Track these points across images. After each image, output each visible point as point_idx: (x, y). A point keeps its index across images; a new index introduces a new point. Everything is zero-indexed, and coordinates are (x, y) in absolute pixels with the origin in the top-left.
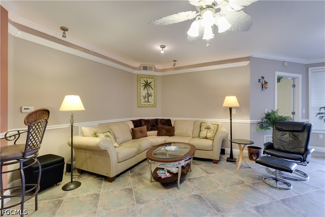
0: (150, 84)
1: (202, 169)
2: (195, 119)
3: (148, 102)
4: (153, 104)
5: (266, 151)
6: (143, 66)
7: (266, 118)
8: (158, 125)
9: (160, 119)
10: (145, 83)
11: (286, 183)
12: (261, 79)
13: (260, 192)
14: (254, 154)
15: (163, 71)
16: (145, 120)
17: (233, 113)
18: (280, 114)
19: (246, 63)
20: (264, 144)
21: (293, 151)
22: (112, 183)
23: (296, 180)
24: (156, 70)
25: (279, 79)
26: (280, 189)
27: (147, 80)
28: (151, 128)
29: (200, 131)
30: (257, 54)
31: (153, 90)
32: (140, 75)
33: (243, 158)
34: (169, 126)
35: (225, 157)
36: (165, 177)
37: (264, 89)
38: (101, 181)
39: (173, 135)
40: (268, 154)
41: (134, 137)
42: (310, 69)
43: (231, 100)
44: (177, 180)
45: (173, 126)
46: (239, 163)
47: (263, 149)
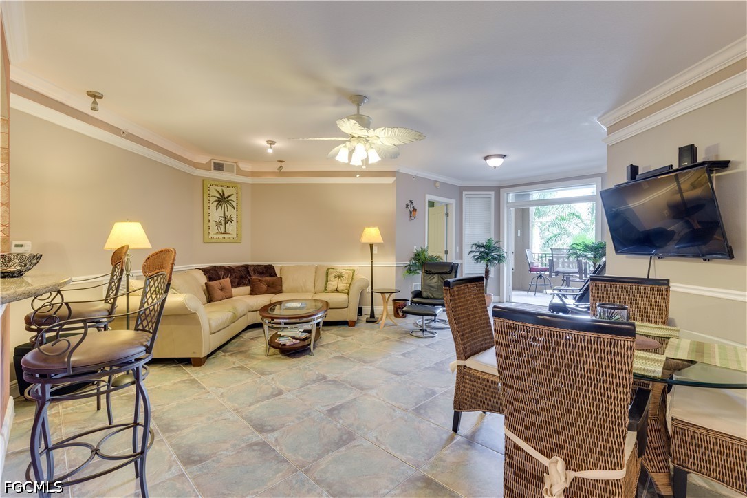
0: (229, 199)
2: (316, 264)
3: (225, 232)
4: (235, 236)
5: (414, 299)
6: (214, 163)
7: (415, 259)
8: (250, 276)
9: (253, 265)
10: (219, 197)
11: (432, 333)
12: (409, 204)
13: (406, 343)
14: (400, 308)
15: (253, 174)
16: (224, 268)
17: (375, 252)
18: (430, 253)
19: (391, 180)
20: (412, 292)
21: (438, 297)
22: (203, 366)
23: (443, 329)
24: (240, 172)
25: (431, 204)
26: (426, 338)
27: (223, 191)
28: (239, 282)
29: (327, 281)
30: (404, 169)
31: (235, 211)
32: (209, 179)
33: (387, 315)
34: (271, 276)
35: (364, 318)
36: (291, 343)
37: (413, 218)
38: (179, 368)
39: (280, 291)
40: (416, 303)
41: (210, 299)
42: (464, 193)
43: (372, 234)
44: (310, 344)
45: (278, 276)
46: (382, 322)
47: (410, 299)
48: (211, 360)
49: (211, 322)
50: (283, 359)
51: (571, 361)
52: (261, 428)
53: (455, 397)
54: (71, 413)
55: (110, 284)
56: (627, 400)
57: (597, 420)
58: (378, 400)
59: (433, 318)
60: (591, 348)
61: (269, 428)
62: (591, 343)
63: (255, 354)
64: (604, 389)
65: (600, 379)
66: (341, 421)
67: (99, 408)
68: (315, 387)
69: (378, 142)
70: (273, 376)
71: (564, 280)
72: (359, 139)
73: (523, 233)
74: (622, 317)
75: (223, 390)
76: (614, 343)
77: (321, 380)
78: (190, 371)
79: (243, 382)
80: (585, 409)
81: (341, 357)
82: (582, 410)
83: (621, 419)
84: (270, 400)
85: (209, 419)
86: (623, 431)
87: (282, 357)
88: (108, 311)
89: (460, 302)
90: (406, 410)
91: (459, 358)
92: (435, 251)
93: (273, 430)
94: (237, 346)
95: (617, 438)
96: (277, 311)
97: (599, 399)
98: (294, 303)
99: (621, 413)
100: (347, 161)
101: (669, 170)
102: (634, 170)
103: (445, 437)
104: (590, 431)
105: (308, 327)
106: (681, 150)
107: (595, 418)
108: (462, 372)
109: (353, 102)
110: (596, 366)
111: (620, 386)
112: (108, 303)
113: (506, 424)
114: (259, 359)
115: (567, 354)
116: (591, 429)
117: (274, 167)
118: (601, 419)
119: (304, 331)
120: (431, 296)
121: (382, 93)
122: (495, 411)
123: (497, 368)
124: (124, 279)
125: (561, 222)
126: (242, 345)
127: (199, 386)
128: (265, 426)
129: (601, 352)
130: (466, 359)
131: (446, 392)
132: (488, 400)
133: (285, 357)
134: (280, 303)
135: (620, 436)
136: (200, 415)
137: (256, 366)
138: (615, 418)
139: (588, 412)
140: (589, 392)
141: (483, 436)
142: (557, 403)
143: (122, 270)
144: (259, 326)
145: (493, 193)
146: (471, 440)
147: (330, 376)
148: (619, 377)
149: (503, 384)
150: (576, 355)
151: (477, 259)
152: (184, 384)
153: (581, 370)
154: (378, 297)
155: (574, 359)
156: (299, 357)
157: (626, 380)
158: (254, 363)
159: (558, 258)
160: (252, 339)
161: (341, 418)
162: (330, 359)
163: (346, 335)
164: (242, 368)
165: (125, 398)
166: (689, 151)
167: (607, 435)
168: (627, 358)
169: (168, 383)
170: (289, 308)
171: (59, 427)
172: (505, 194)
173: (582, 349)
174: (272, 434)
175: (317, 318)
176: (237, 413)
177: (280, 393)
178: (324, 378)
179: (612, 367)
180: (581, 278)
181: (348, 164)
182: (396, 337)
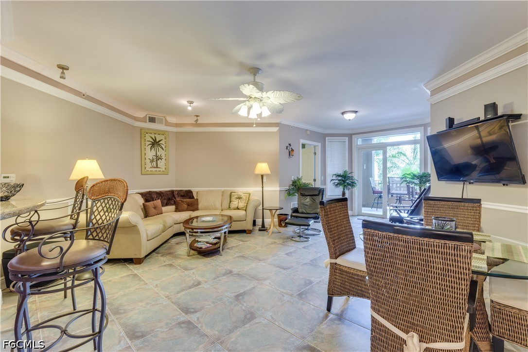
0: (160, 143)
1: (237, 240)
2: (223, 189)
3: (157, 167)
4: (164, 170)
5: (293, 214)
6: (149, 117)
7: (293, 185)
8: (175, 198)
9: (177, 191)
10: (152, 141)
11: (306, 238)
12: (288, 146)
13: (289, 246)
14: (283, 220)
15: (177, 125)
16: (157, 193)
17: (264, 180)
18: (303, 181)
19: (275, 129)
20: (291, 209)
21: (312, 212)
22: (142, 264)
23: (314, 235)
24: (168, 124)
25: (304, 146)
26: (302, 242)
27: (155, 137)
28: (167, 202)
29: (230, 202)
30: (284, 122)
31: (164, 152)
32: (145, 129)
33: (274, 226)
34: (191, 198)
35: (257, 228)
36: (206, 247)
37: (291, 156)
38: (125, 266)
39: (197, 209)
40: (294, 216)
41: (146, 215)
42: (327, 138)
43: (263, 167)
44: (219, 247)
45: (195, 198)
46: (271, 231)
47: (290, 214)
48: (147, 260)
49: (148, 232)
50: (200, 258)
51: (423, 261)
52: (187, 311)
53: (329, 286)
54: (45, 301)
55: (74, 205)
56: (467, 290)
57: (444, 305)
58: (270, 288)
59: (306, 227)
60: (439, 251)
61: (192, 310)
62: (439, 248)
63: (180, 255)
64: (449, 282)
65: (446, 274)
66: (245, 304)
67: (65, 297)
68: (224, 279)
69: (269, 101)
70: (193, 271)
71: (397, 200)
72: (256, 99)
73: (367, 167)
74: (451, 227)
75: (157, 282)
76: (457, 247)
77: (228, 274)
78: (133, 269)
79: (172, 276)
80: (434, 296)
81: (242, 257)
82: (432, 297)
83: (462, 304)
84: (192, 289)
85: (148, 304)
86: (463, 313)
87: (200, 257)
88: (73, 225)
89: (331, 217)
90: (292, 295)
91: (331, 257)
92: (307, 179)
93: (196, 312)
94: (166, 249)
95: (459, 318)
96: (195, 224)
97: (445, 289)
98: (208, 218)
99: (462, 300)
100: (247, 115)
101: (477, 121)
102: (451, 121)
103: (322, 315)
104: (438, 313)
105: (218, 235)
106: (486, 107)
107: (441, 303)
108: (334, 267)
109: (251, 73)
110: (443, 265)
111: (462, 280)
112: (73, 219)
113: (372, 307)
114: (182, 259)
115: (420, 255)
116: (438, 312)
117: (192, 120)
118: (446, 304)
119: (215, 238)
120: (305, 212)
121: (272, 66)
122: (359, 296)
123: (365, 265)
124: (85, 201)
125: (393, 159)
126: (170, 248)
127: (140, 280)
128: (189, 309)
129: (447, 255)
130: (336, 258)
131: (320, 281)
132: (353, 288)
133: (201, 257)
134: (197, 217)
135: (461, 317)
136: (141, 301)
137: (181, 264)
138: (457, 303)
139: (436, 299)
140: (437, 284)
141: (350, 314)
142: (412, 292)
143: (83, 195)
144: (182, 234)
145: (347, 138)
146: (341, 317)
147: (235, 271)
148: (461, 273)
149: (370, 278)
150: (428, 257)
151: (337, 185)
152: (128, 278)
153: (431, 268)
154: (267, 213)
155: (426, 260)
156: (212, 256)
157: (466, 275)
158: (179, 262)
159: (393, 184)
160: (177, 244)
161: (245, 302)
162: (234, 258)
163: (245, 240)
164: (171, 265)
165: (85, 289)
166: (492, 107)
167: (451, 316)
168: (468, 259)
169: (116, 278)
170: (204, 221)
171: (36, 312)
172: (356, 139)
173: (432, 252)
174: (195, 314)
175: (225, 229)
176: (168, 299)
177: (199, 283)
178: (231, 272)
179: (455, 265)
180: (409, 198)
181: (247, 118)
182: (281, 241)
